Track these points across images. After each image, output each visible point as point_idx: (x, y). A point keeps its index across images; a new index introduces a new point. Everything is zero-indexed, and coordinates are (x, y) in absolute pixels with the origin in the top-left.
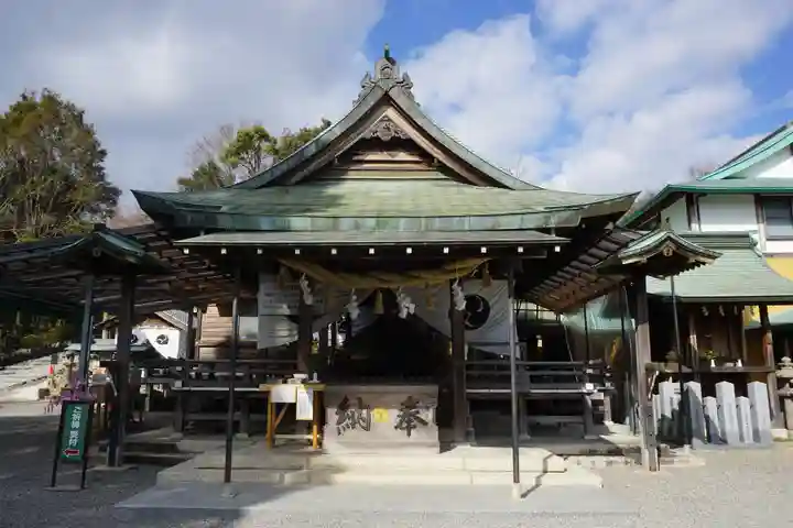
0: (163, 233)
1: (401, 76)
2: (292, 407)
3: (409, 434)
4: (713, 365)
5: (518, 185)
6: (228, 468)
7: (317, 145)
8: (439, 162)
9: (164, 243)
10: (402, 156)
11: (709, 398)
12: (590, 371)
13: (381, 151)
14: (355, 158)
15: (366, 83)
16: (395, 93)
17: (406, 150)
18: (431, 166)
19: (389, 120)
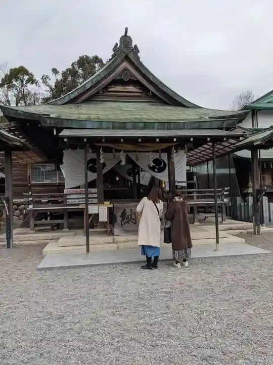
1: (133, 46)
2: (97, 215)
5: (191, 106)
6: (88, 245)
7: (92, 82)
8: (152, 92)
10: (131, 88)
11: (271, 203)
12: (225, 193)
13: (123, 86)
14: (110, 90)
15: (116, 49)
16: (131, 56)
17: (135, 86)
18: (148, 95)
19: (128, 70)
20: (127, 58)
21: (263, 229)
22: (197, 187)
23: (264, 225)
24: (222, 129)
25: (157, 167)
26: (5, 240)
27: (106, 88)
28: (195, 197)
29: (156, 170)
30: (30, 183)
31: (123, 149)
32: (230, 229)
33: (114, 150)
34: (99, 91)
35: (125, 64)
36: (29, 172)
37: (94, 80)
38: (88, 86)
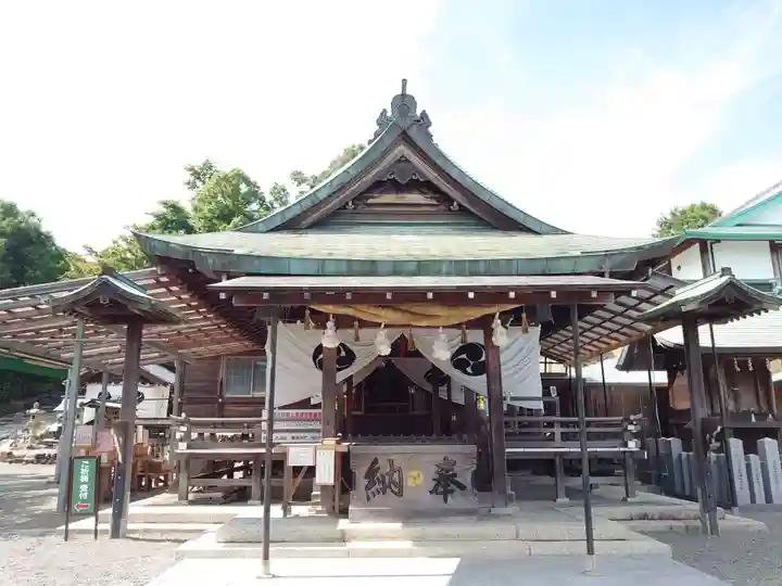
0: (164, 279)
1: (418, 114)
2: (311, 471)
3: (446, 500)
4: (754, 420)
5: (544, 229)
8: (460, 205)
9: (164, 290)
10: (414, 197)
11: (751, 455)
12: (631, 427)
13: (397, 193)
14: (370, 201)
15: (382, 120)
16: (413, 133)
17: (422, 193)
18: (450, 210)
19: (407, 161)
20: (405, 137)
21: (730, 520)
22: (558, 413)
23: (736, 509)
24: (602, 275)
25: (472, 363)
26: (110, 519)
27: (360, 198)
28: (558, 437)
29: (469, 370)
30: (221, 397)
31: (383, 322)
32: (644, 517)
33: (356, 323)
34: (347, 203)
35: (403, 150)
36: (222, 374)
37: (335, 183)
38: (322, 195)
